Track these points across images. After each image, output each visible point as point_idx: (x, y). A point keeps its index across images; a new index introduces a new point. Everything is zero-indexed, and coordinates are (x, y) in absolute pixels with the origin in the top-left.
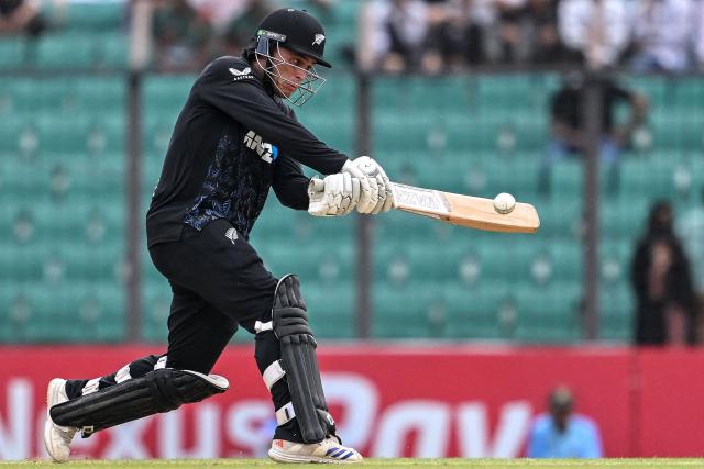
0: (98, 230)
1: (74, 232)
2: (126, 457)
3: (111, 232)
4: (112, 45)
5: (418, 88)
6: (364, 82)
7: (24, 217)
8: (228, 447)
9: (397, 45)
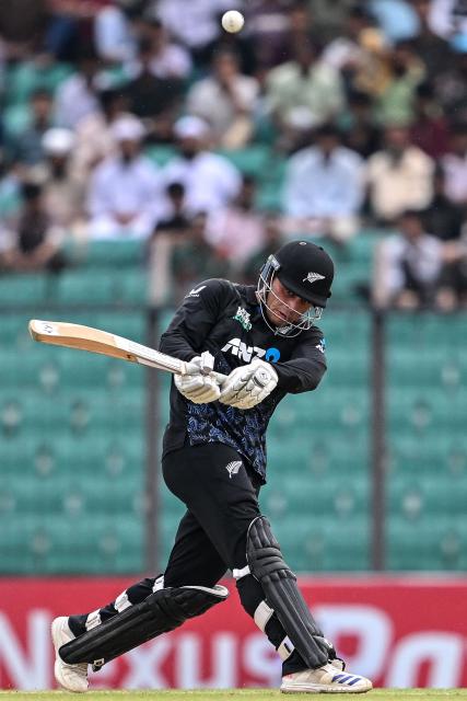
0: (117, 464)
1: (94, 466)
2: (145, 687)
3: (130, 467)
4: (131, 281)
5: (432, 324)
6: (379, 319)
7: (44, 450)
8: (245, 678)
9: (412, 282)
